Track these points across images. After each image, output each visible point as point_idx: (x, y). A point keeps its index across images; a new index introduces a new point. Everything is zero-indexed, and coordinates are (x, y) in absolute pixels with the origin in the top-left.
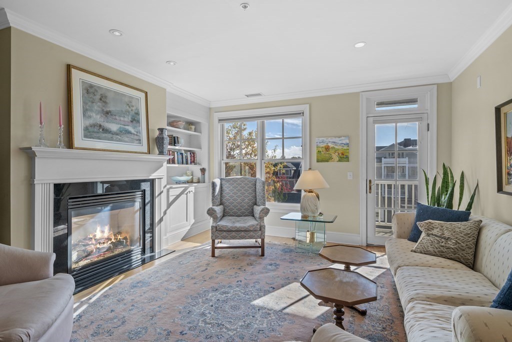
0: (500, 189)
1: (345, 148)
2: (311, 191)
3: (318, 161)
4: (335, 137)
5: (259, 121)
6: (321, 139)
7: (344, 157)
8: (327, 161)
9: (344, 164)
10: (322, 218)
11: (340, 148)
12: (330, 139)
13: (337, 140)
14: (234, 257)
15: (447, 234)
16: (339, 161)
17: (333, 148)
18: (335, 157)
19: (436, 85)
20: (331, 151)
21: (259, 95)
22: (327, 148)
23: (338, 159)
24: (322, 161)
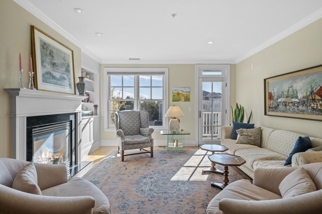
0: (265, 114)
1: (188, 94)
2: (175, 118)
3: (173, 101)
4: (183, 88)
5: (136, 76)
6: (175, 88)
7: (187, 99)
8: (178, 101)
9: (187, 103)
10: (183, 132)
11: (185, 94)
12: (180, 89)
13: (183, 89)
14: (136, 160)
15: (250, 134)
16: (185, 101)
17: (181, 94)
18: (183, 99)
19: (229, 65)
20: (181, 96)
21: (139, 59)
22: (178, 94)
23: (184, 100)
24: (176, 101)
